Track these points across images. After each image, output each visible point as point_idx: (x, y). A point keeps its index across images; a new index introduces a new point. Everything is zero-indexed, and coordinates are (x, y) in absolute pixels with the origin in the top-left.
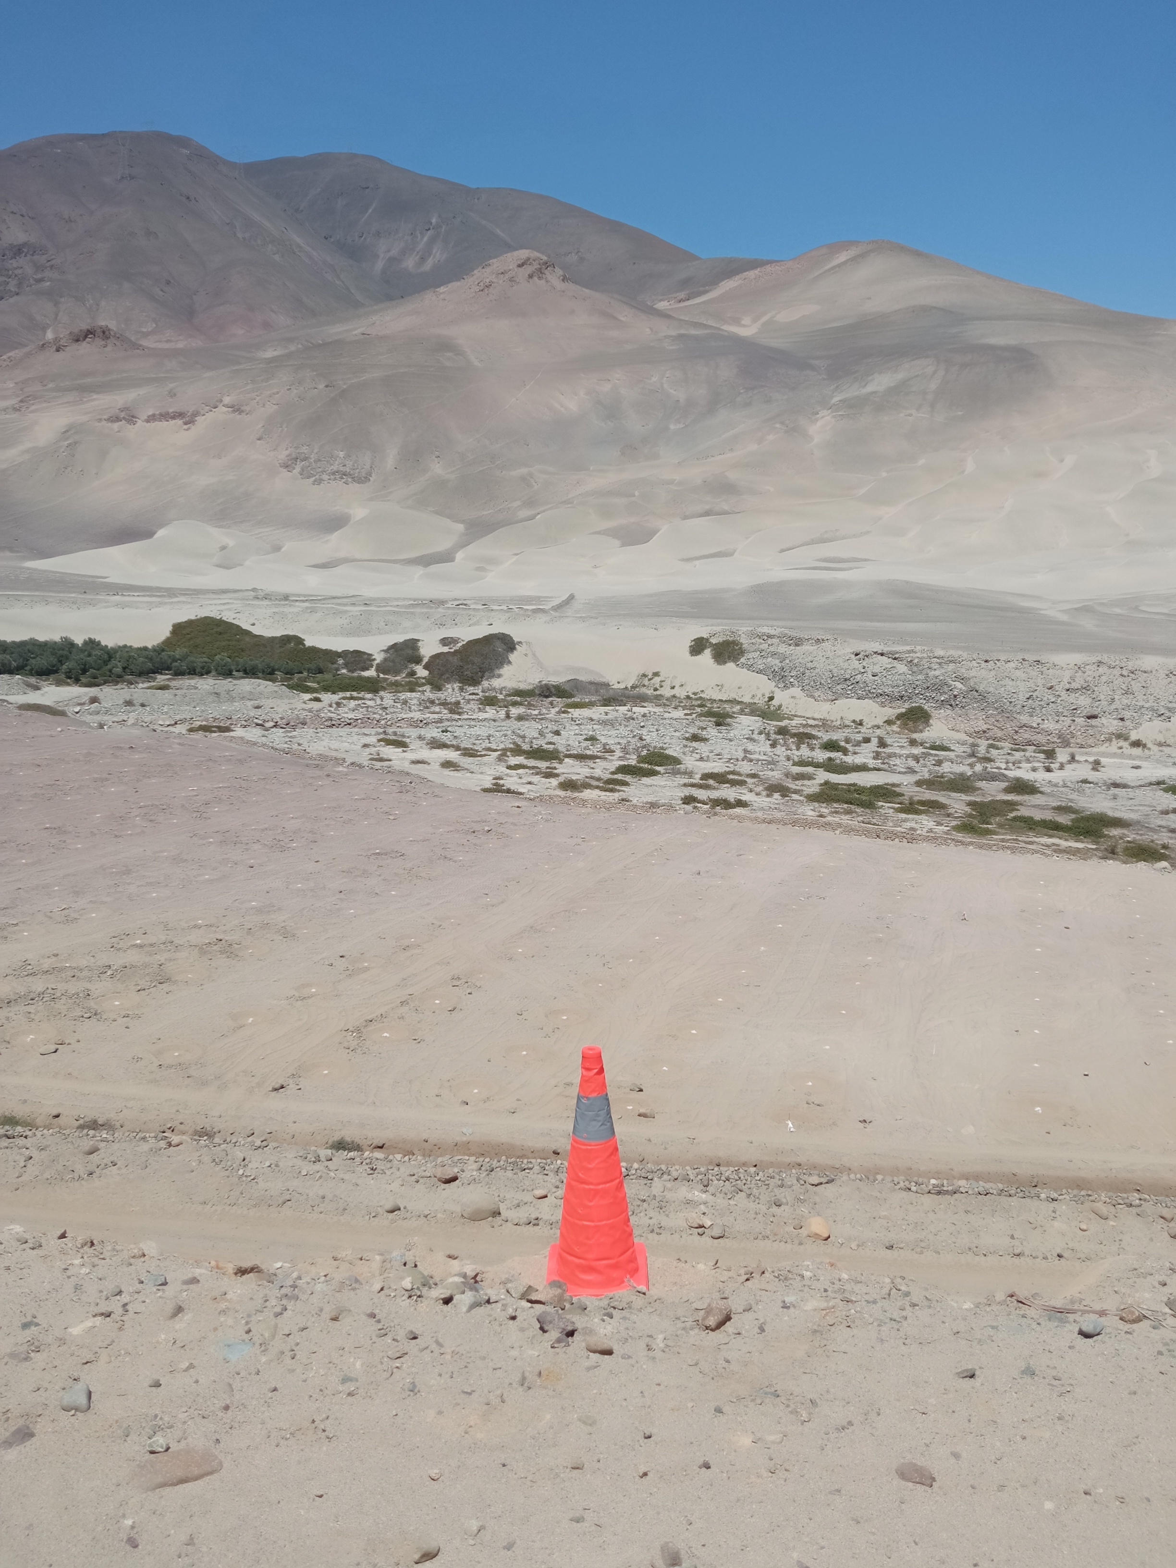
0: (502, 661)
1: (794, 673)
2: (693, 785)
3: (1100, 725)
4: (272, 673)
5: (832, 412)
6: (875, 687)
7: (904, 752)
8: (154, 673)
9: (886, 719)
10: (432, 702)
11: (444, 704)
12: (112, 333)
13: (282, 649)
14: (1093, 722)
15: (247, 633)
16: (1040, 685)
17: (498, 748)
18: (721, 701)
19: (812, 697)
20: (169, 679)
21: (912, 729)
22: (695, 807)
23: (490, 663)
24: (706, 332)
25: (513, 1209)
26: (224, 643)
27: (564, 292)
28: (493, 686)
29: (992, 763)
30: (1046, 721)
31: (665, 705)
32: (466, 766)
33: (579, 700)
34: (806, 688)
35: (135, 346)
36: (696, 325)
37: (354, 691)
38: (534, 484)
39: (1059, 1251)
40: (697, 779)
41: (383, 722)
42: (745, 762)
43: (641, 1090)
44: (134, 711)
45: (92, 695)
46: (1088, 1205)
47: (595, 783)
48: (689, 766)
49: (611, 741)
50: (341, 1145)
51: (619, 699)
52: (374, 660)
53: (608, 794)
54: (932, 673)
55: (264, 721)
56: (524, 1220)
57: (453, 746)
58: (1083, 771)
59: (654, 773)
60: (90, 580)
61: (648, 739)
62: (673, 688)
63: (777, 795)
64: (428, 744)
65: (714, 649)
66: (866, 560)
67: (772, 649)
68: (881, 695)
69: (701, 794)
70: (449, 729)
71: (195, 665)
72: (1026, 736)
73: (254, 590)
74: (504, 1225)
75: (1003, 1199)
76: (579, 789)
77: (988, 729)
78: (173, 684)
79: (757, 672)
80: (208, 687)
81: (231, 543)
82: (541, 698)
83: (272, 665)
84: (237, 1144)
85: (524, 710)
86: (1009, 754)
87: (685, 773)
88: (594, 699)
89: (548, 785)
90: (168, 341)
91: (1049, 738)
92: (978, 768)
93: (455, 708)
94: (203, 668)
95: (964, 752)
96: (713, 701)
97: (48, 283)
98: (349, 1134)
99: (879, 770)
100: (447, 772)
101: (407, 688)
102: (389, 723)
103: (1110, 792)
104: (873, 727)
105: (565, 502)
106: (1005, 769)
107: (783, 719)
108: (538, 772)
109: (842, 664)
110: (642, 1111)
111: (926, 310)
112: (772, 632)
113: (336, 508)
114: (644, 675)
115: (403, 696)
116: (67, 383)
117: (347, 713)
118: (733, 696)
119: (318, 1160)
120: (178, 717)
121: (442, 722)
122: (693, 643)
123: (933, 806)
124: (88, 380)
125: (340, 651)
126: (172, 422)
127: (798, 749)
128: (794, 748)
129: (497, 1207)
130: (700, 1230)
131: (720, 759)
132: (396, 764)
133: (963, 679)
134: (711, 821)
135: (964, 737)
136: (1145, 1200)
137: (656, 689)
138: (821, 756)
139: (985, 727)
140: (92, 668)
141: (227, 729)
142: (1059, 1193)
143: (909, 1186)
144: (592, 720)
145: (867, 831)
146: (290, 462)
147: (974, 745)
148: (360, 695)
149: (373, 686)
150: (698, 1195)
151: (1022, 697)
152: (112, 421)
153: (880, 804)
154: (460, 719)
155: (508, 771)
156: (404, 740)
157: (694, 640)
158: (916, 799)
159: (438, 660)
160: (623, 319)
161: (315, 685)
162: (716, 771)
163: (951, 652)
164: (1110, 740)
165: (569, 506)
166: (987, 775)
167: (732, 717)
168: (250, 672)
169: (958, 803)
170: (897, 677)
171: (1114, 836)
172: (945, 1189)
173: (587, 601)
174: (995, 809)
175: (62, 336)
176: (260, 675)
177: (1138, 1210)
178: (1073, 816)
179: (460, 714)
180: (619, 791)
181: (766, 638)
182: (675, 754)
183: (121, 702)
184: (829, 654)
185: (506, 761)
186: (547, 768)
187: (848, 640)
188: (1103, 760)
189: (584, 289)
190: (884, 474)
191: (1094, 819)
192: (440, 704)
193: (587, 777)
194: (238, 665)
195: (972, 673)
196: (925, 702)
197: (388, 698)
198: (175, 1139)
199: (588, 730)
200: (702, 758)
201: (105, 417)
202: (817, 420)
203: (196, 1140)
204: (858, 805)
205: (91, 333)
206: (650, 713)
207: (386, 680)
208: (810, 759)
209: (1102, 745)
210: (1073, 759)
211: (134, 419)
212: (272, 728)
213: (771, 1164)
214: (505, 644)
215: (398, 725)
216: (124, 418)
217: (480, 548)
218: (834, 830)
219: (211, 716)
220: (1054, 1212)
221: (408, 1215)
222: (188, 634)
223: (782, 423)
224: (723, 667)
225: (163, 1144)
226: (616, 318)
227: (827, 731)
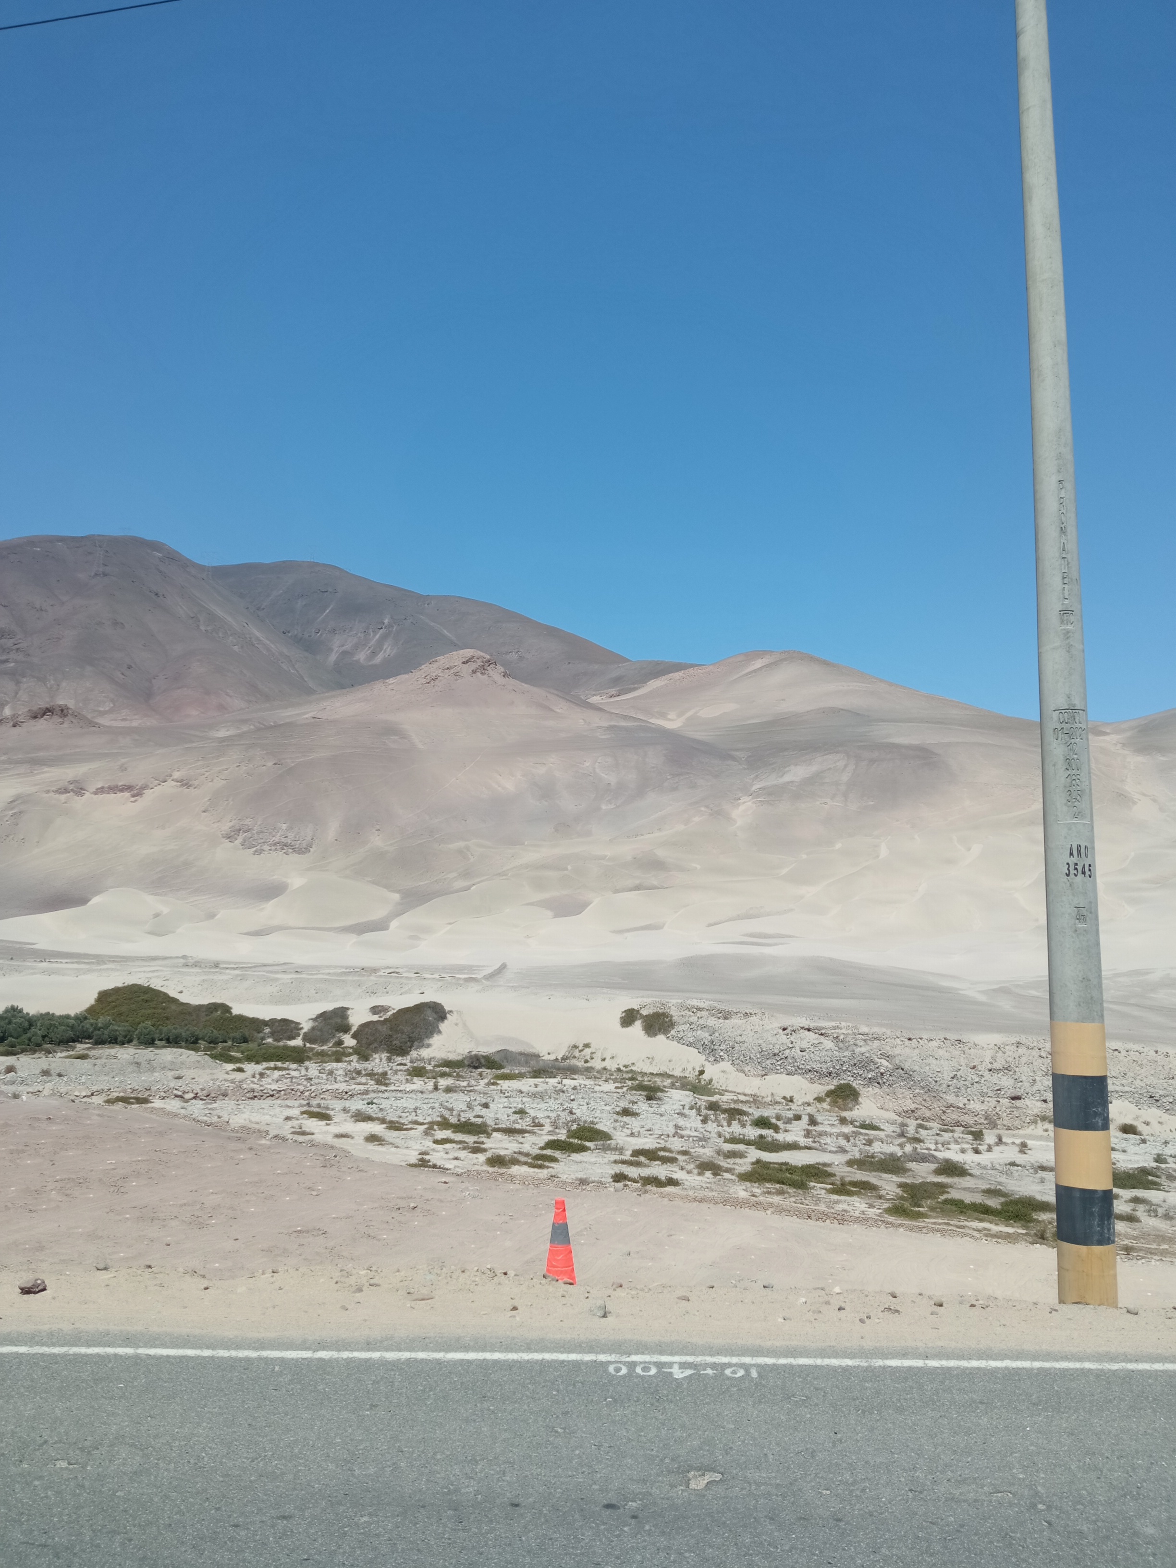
0: (432, 1030)
1: (723, 1047)
2: (623, 1162)
3: (1024, 1106)
4: (195, 1042)
5: (753, 798)
6: (803, 1062)
7: (835, 1130)
8: (74, 1041)
9: (816, 1096)
10: (359, 1073)
11: (371, 1075)
12: (70, 712)
13: (208, 1018)
14: (1018, 1103)
15: (174, 1001)
16: (963, 1064)
17: (425, 1121)
18: (652, 1074)
19: (743, 1072)
20: (88, 1049)
21: (842, 1106)
22: (626, 1186)
23: (419, 1032)
24: (635, 724)
26: (149, 1011)
27: (504, 686)
28: (422, 1057)
29: (922, 1144)
30: (972, 1102)
31: (595, 1077)
32: (391, 1140)
33: (508, 1071)
34: (736, 1062)
35: (92, 724)
36: (626, 718)
37: (278, 1061)
38: (470, 856)
40: (627, 1156)
41: (307, 1094)
42: (676, 1138)
44: (50, 1081)
45: (8, 1064)
47: (523, 1159)
48: (620, 1142)
49: (540, 1115)
51: (549, 1070)
52: (302, 1028)
53: (536, 1170)
54: (858, 1050)
55: (184, 1092)
57: (378, 1119)
58: (1009, 1153)
59: (583, 1149)
60: (18, 946)
61: (578, 1113)
62: (604, 1060)
63: (708, 1174)
64: (352, 1117)
65: (645, 1021)
66: (790, 936)
67: (701, 1022)
68: (810, 1071)
69: (633, 1172)
70: (375, 1101)
71: (118, 1033)
72: (954, 1116)
73: (184, 957)
76: (506, 1165)
77: (917, 1109)
78: (92, 1053)
79: (687, 1045)
80: (128, 1057)
81: (165, 910)
82: (470, 1069)
83: (196, 1033)
85: (452, 1082)
86: (938, 1134)
87: (615, 1149)
88: (523, 1070)
89: (475, 1161)
90: (123, 720)
91: (976, 1118)
92: (908, 1148)
93: (381, 1079)
94: (125, 1037)
95: (893, 1132)
96: (644, 1074)
97: (12, 664)
99: (809, 1148)
100: (371, 1146)
101: (334, 1058)
102: (313, 1095)
103: (1038, 1175)
104: (804, 1104)
105: (499, 874)
106: (935, 1150)
107: (715, 1093)
108: (465, 1146)
109: (770, 1039)
111: (835, 711)
112: (701, 1005)
113: (274, 877)
114: (575, 1047)
115: (329, 1066)
116: (20, 756)
117: (270, 1084)
118: (663, 1069)
120: (95, 1088)
121: (367, 1094)
122: (624, 1014)
123: (865, 1187)
124: (41, 754)
125: (267, 1019)
126: (120, 795)
127: (729, 1125)
128: (725, 1124)
131: (651, 1135)
132: (318, 1138)
133: (888, 1057)
134: (641, 1199)
135: (895, 1117)
137: (586, 1061)
138: (752, 1133)
139: (913, 1106)
140: (12, 1036)
141: (145, 1101)
144: (521, 1092)
145: (797, 1211)
146: (233, 833)
147: (903, 1125)
148: (285, 1066)
149: (299, 1056)
151: (947, 1076)
152: (60, 793)
153: (812, 1184)
154: (386, 1091)
155: (435, 1146)
156: (328, 1112)
157: (625, 1011)
158: (847, 1179)
159: (367, 1030)
160: (558, 710)
161: (239, 1055)
162: (647, 1147)
163: (876, 1029)
164: (1035, 1122)
165: (504, 877)
166: (917, 1156)
167: (662, 1091)
168: (173, 1041)
169: (889, 1184)
170: (824, 1053)
171: (1043, 1221)
173: (519, 971)
174: (925, 1191)
175: (20, 713)
176: (183, 1044)
178: (1003, 1200)
179: (386, 1085)
180: (548, 1167)
181: (695, 1010)
182: (605, 1129)
183: (38, 1072)
184: (757, 1028)
185: (433, 1135)
186: (475, 1142)
187: (775, 1014)
188: (1030, 1143)
189: (523, 684)
190: (804, 856)
191: (1023, 1203)
192: (366, 1075)
193: (515, 1153)
194: (161, 1034)
195: (897, 1051)
196: (852, 1079)
197: (313, 1068)
199: (517, 1103)
200: (632, 1133)
201: (54, 789)
202: (739, 805)
204: (790, 1185)
205: (50, 711)
206: (580, 1086)
207: (312, 1049)
208: (741, 1136)
209: (1028, 1127)
210: (1000, 1141)
211: (83, 792)
212: (191, 1099)
214: (436, 1013)
215: (322, 1096)
216: (72, 790)
217: (417, 916)
218: (765, 1210)
219: (130, 1087)
222: (113, 1002)
223: (707, 807)
224: (653, 1039)
226: (552, 710)
227: (758, 1108)
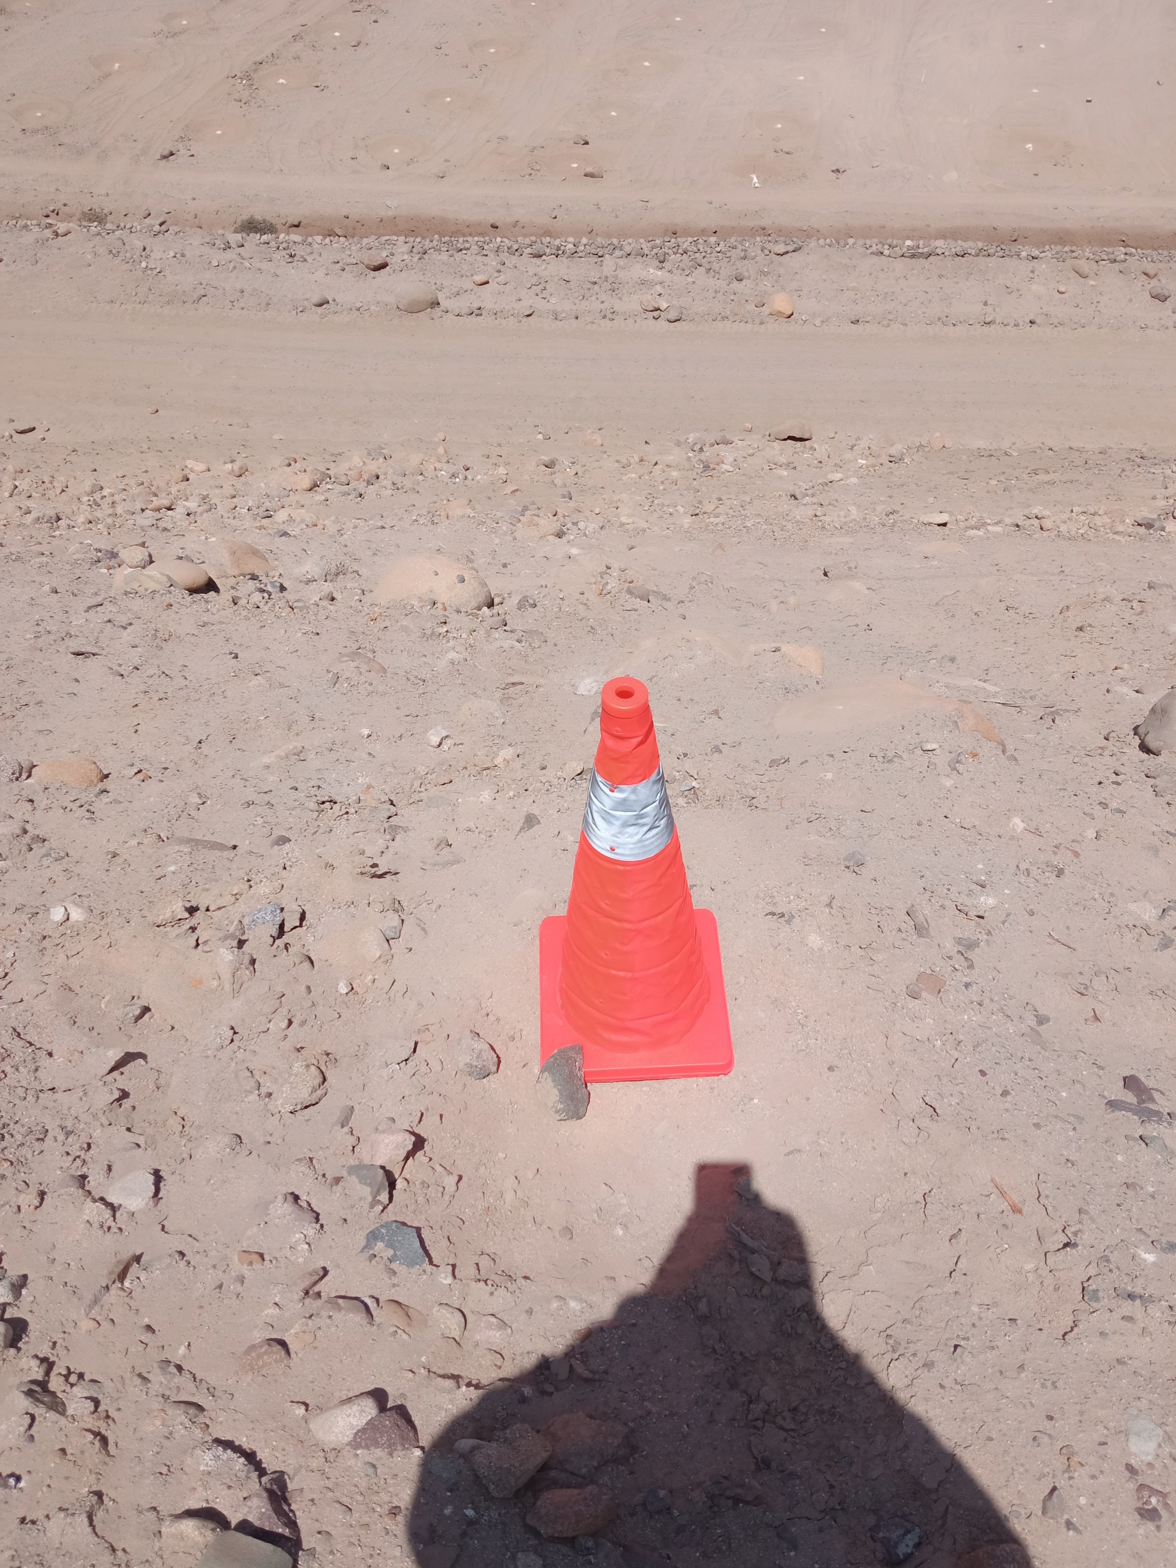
25: (453, 298)
39: (1032, 318)
43: (587, 143)
46: (1069, 262)
50: (252, 227)
56: (465, 311)
74: (444, 317)
75: (980, 259)
84: (133, 230)
98: (260, 212)
110: (589, 170)
119: (228, 246)
129: (435, 296)
130: (656, 314)
136: (1131, 255)
142: (1041, 250)
143: (881, 250)
150: (653, 273)
172: (920, 251)
177: (1122, 266)
198: (62, 227)
203: (85, 227)
213: (732, 231)
220: (1033, 272)
221: (338, 308)
225: (48, 233)
